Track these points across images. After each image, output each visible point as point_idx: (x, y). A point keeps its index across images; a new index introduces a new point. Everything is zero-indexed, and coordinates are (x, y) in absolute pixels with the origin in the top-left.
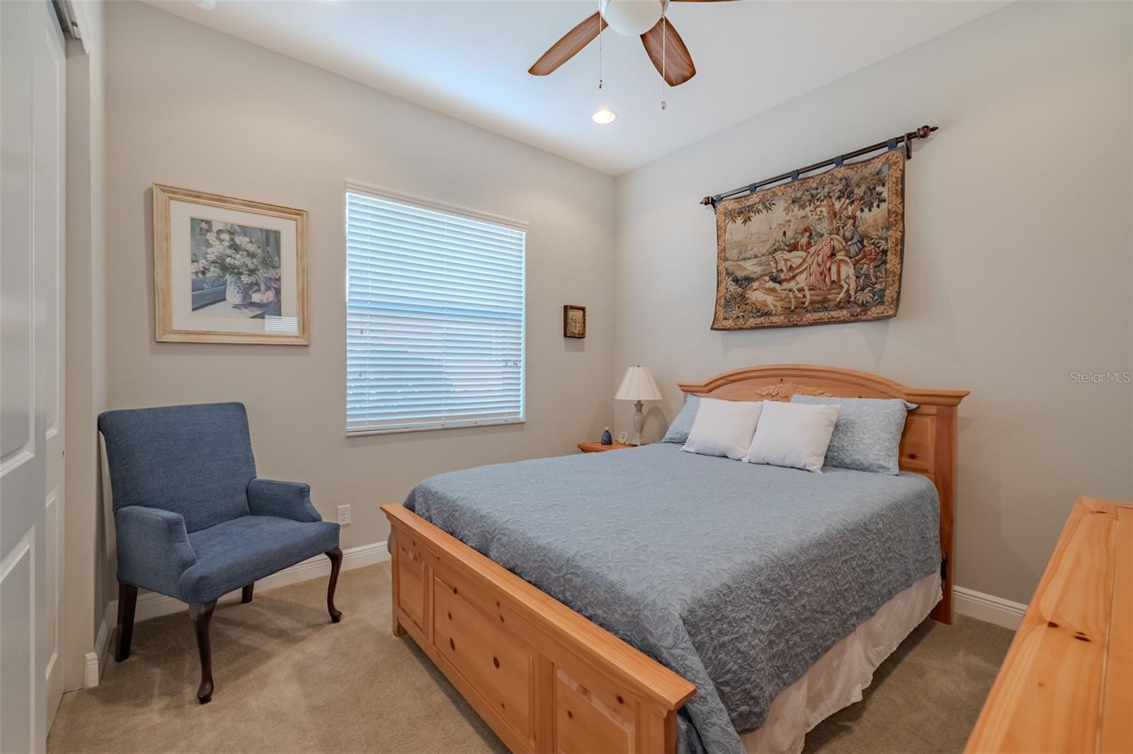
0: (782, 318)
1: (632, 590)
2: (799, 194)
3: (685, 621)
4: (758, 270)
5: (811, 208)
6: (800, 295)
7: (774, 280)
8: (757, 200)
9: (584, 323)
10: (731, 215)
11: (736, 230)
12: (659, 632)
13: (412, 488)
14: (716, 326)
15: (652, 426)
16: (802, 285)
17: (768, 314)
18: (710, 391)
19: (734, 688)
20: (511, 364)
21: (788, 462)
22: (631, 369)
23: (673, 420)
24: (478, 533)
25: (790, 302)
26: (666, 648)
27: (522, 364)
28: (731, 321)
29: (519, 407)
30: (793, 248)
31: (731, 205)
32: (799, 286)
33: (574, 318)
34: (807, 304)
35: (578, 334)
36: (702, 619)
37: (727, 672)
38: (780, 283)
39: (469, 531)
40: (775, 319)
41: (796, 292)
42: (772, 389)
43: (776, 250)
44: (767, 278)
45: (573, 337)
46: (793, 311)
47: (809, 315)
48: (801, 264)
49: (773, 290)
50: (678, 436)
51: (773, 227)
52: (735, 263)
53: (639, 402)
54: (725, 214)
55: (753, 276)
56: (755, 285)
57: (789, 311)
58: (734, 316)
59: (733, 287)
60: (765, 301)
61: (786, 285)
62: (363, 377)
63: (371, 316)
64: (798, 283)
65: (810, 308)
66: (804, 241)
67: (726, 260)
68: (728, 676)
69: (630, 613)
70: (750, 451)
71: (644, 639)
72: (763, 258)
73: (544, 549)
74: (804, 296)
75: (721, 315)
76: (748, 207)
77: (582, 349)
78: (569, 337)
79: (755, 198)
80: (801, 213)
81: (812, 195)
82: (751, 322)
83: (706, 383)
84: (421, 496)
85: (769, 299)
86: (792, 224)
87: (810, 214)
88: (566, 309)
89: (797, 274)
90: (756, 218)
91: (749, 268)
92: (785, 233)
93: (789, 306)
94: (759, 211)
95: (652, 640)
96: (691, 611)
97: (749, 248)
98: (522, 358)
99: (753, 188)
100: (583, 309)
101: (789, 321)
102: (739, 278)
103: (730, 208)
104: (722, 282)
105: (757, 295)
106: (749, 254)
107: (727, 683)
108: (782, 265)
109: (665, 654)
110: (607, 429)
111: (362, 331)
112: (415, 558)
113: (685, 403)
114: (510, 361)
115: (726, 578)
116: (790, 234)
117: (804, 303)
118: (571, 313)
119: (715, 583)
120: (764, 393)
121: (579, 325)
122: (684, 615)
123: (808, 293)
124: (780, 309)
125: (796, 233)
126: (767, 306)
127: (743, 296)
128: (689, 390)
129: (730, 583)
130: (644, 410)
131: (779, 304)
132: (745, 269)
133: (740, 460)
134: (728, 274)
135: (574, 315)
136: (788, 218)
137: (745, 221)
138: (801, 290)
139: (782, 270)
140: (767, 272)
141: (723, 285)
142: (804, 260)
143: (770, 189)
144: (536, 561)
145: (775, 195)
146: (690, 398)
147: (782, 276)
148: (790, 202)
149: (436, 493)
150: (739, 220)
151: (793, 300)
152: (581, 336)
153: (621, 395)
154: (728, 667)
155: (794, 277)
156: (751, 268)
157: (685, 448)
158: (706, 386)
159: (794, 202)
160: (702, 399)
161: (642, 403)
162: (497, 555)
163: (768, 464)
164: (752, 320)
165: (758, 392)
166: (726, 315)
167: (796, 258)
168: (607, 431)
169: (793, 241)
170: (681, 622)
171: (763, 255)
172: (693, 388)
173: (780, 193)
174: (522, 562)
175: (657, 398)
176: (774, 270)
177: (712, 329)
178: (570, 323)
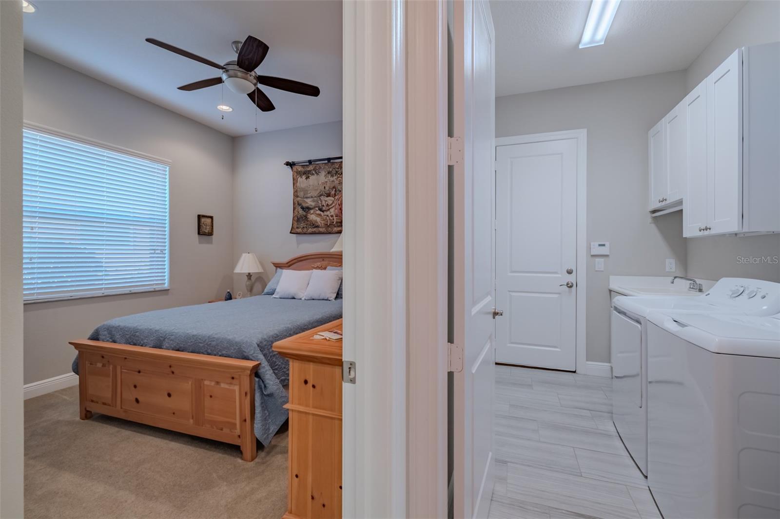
0: (324, 229)
1: (237, 340)
2: (331, 170)
3: (258, 345)
4: (313, 204)
5: (336, 177)
6: (332, 219)
7: (321, 210)
8: (312, 169)
9: (212, 226)
10: (300, 174)
11: (302, 181)
12: (248, 350)
13: (95, 328)
14: (293, 232)
15: (258, 287)
16: (332, 214)
17: (317, 227)
18: (289, 266)
19: (279, 371)
20: (159, 252)
21: (321, 297)
22: (244, 255)
23: (269, 282)
24: (153, 340)
25: (327, 222)
26: (251, 355)
27: (167, 252)
28: (300, 229)
29: (165, 280)
30: (328, 195)
31: (300, 169)
32: (331, 214)
33: (205, 223)
34: (335, 223)
35: (209, 233)
36: (265, 345)
37: (277, 365)
38: (323, 211)
39: (147, 340)
40: (321, 230)
41: (330, 217)
42: (319, 264)
43: (321, 195)
44: (317, 209)
45: (205, 234)
46: (328, 226)
47: (335, 228)
48: (332, 204)
49: (320, 215)
50: (271, 290)
51: (320, 184)
52: (302, 199)
53: (249, 273)
54: (297, 172)
55: (311, 207)
56: (312, 211)
57: (327, 226)
58: (302, 227)
59: (301, 211)
60: (316, 220)
61: (326, 213)
62: (33, 261)
63: (40, 217)
64: (331, 213)
65: (336, 225)
66: (333, 192)
67: (297, 197)
68: (277, 367)
69: (237, 348)
70: (305, 294)
71: (244, 355)
72: (315, 198)
73: (196, 335)
74: (333, 219)
75: (295, 226)
76: (308, 171)
77: (211, 243)
78: (202, 235)
79: (311, 168)
80: (332, 179)
81: (336, 171)
82: (310, 230)
83: (287, 261)
84: (105, 331)
85: (318, 219)
86: (328, 183)
87: (335, 180)
88: (199, 217)
89: (330, 208)
90: (311, 177)
91: (309, 203)
92: (325, 187)
93: (326, 223)
94: (313, 174)
95: (245, 354)
96: (261, 342)
97: (309, 192)
98: (167, 248)
99: (310, 162)
100: (211, 218)
101: (327, 231)
102: (304, 207)
103: (299, 170)
104: (296, 208)
105: (312, 217)
106: (309, 195)
107: (276, 369)
108: (324, 203)
109: (251, 357)
110: (228, 291)
111: (32, 228)
112: (104, 366)
113: (276, 272)
114: (158, 249)
115: (276, 332)
116: (327, 188)
117: (333, 223)
118: (203, 220)
119: (272, 333)
120: (316, 267)
121: (208, 227)
122: (258, 343)
123: (335, 218)
124: (323, 224)
125: (330, 188)
126: (317, 223)
127: (306, 217)
128: (278, 266)
129: (278, 333)
130: (253, 278)
131: (323, 222)
132: (307, 203)
133: (301, 299)
134: (298, 204)
135: (205, 221)
136: (326, 180)
137: (306, 178)
138: (332, 216)
139: (324, 206)
140: (317, 206)
141: (297, 209)
142: (333, 202)
143: (318, 164)
144: (192, 342)
145: (320, 168)
146: (279, 270)
147: (324, 208)
148: (327, 173)
149: (119, 326)
150: (304, 177)
151: (329, 221)
152: (211, 234)
153: (238, 270)
154: (276, 364)
155: (329, 209)
156: (310, 202)
157: (274, 296)
158: (287, 263)
159: (328, 173)
160: (284, 271)
161: (251, 274)
162: (168, 346)
163: (313, 299)
164: (310, 229)
165: (313, 266)
166: (298, 226)
167: (330, 200)
168: (229, 292)
169: (328, 192)
170: (256, 345)
171: (315, 197)
172: (280, 265)
173: (322, 167)
174: (184, 345)
175: (260, 271)
176: (320, 205)
177: (291, 233)
178: (202, 226)
